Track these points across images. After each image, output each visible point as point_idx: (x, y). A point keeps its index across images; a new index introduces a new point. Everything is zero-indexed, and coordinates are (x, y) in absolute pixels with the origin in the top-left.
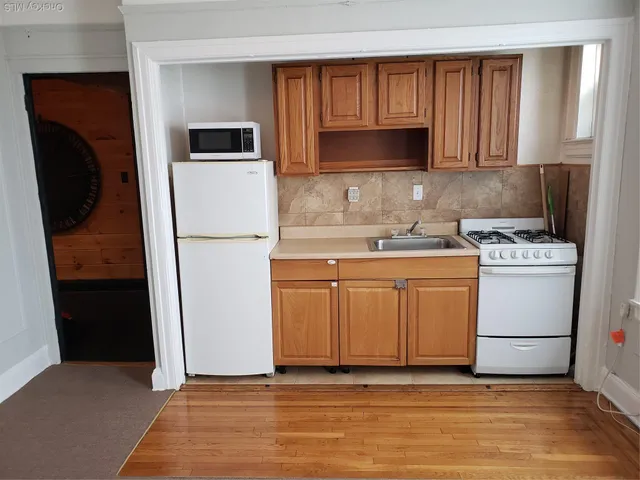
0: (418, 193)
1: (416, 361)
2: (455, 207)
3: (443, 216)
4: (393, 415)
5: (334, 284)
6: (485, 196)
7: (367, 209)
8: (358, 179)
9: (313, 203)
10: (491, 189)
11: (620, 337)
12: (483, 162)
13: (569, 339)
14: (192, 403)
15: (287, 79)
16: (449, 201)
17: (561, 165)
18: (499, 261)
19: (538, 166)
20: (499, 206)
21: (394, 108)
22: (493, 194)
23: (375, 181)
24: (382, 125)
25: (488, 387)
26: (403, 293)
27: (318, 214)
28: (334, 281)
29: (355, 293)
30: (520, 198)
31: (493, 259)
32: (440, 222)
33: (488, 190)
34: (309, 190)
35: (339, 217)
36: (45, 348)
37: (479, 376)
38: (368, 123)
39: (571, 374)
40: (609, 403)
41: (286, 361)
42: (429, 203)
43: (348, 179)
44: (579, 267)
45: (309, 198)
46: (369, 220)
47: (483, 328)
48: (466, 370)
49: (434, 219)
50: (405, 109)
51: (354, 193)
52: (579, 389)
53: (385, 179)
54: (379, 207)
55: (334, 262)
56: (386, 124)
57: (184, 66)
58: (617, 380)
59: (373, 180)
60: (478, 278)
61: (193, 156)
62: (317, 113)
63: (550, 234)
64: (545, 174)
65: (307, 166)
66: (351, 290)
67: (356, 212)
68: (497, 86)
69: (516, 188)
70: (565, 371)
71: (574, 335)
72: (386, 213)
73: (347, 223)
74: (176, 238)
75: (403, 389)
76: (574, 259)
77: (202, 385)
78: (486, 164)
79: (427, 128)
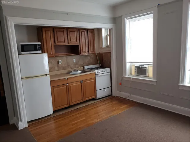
0: (74, 61)
1: (85, 100)
2: (82, 63)
5: (67, 85)
7: (63, 66)
11: (121, 84)
15: (45, 31)
17: (99, 53)
18: (99, 73)
22: (89, 60)
26: (82, 84)
27: (51, 68)
28: (67, 84)
29: (72, 86)
35: (56, 68)
38: (66, 43)
39: (112, 94)
40: (120, 97)
41: (56, 109)
42: (77, 63)
43: (58, 58)
44: (111, 72)
46: (64, 68)
48: (94, 99)
51: (60, 62)
52: (114, 97)
53: (67, 58)
54: (66, 65)
55: (67, 79)
56: (71, 44)
58: (121, 92)
59: (64, 58)
60: (95, 78)
61: (22, 53)
62: (54, 40)
63: (100, 67)
65: (52, 54)
66: (71, 85)
67: (61, 67)
69: (93, 58)
70: (110, 94)
71: (111, 86)
72: (68, 66)
73: (59, 70)
76: (110, 71)
78: (91, 53)
79: (79, 45)
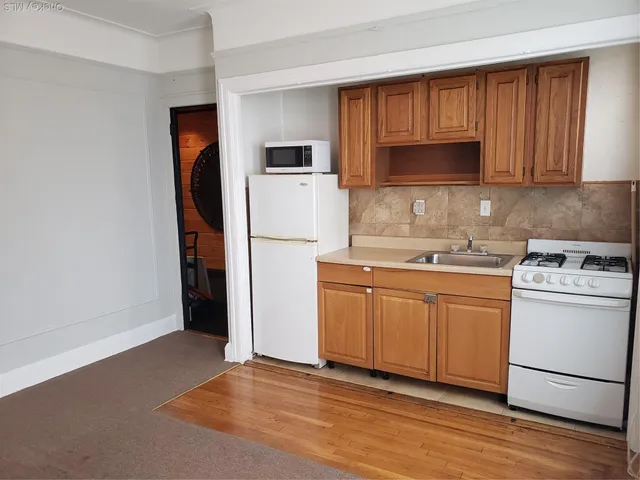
0: (486, 208)
1: (444, 379)
2: (526, 225)
3: (513, 235)
4: (392, 422)
5: (369, 291)
6: (561, 215)
7: (433, 222)
8: (424, 192)
9: (382, 215)
10: (568, 208)
12: (538, 177)
13: (623, 386)
14: (256, 378)
15: (350, 99)
16: (519, 219)
18: (544, 286)
19: (629, 183)
20: (578, 227)
21: (444, 123)
22: (571, 213)
23: (442, 194)
24: (433, 139)
25: (513, 420)
26: (433, 307)
27: (388, 225)
28: (369, 287)
29: (387, 301)
30: (605, 219)
31: (525, 281)
32: (508, 240)
33: (564, 209)
34: (379, 202)
35: (406, 228)
36: (174, 316)
37: (513, 408)
38: (419, 137)
42: (497, 220)
43: (415, 192)
45: (378, 209)
46: (433, 233)
47: (515, 356)
49: (503, 237)
50: (455, 123)
51: (420, 207)
53: (451, 194)
54: (444, 222)
55: (369, 269)
56: (437, 138)
57: (285, 92)
59: (440, 193)
60: (511, 301)
61: (269, 170)
64: (637, 192)
65: (364, 179)
66: (384, 298)
67: (422, 226)
68: (556, 95)
69: (600, 207)
71: (627, 383)
72: (452, 227)
73: (413, 235)
74: (249, 237)
75: (423, 403)
77: (264, 364)
78: (542, 180)
79: (479, 142)
